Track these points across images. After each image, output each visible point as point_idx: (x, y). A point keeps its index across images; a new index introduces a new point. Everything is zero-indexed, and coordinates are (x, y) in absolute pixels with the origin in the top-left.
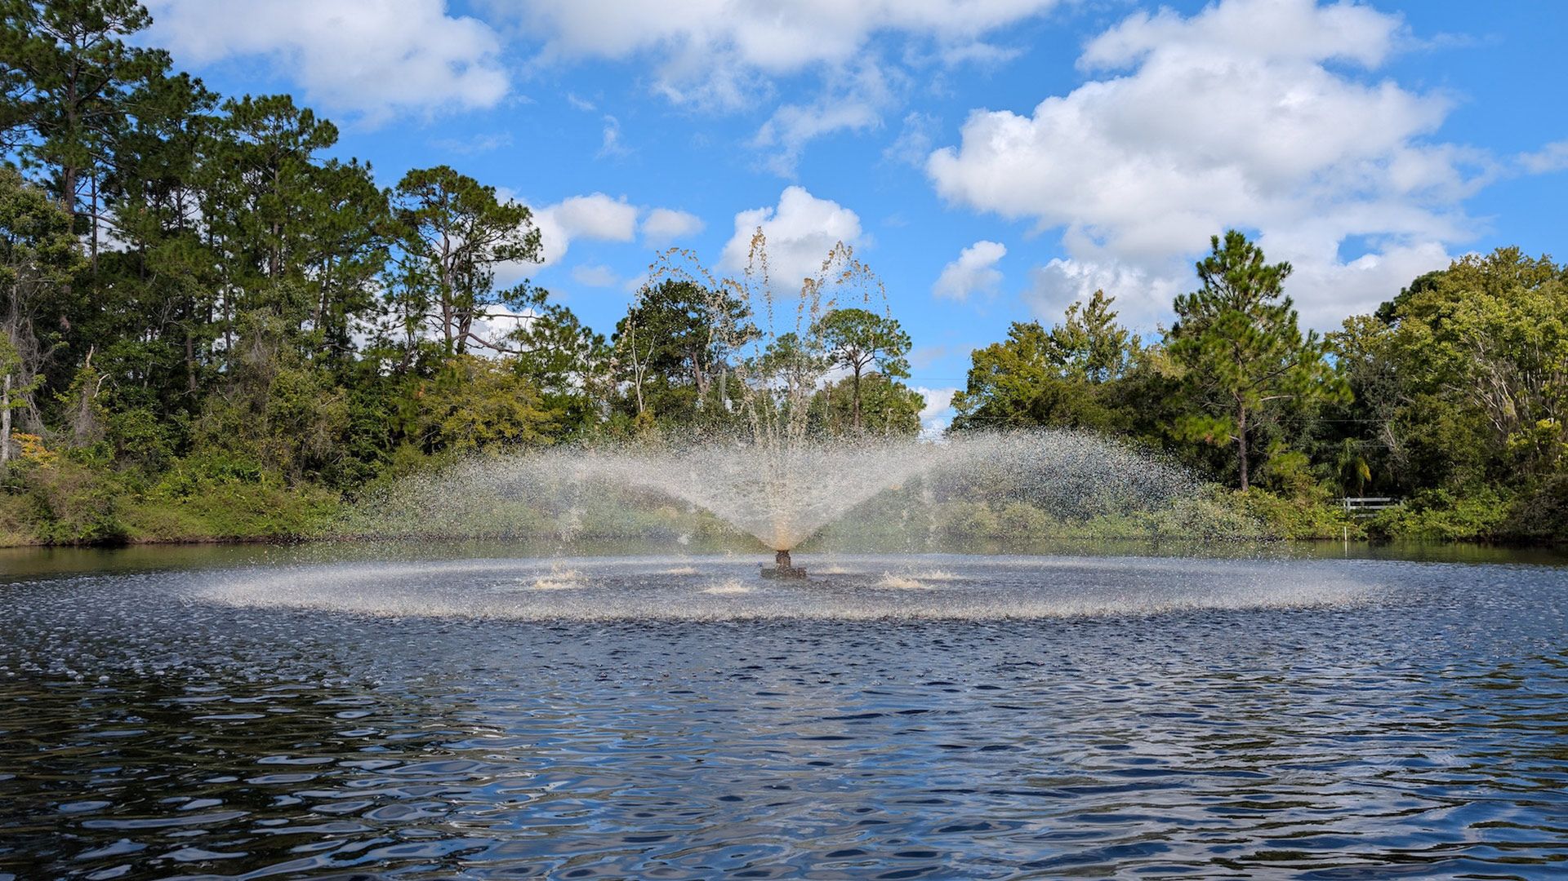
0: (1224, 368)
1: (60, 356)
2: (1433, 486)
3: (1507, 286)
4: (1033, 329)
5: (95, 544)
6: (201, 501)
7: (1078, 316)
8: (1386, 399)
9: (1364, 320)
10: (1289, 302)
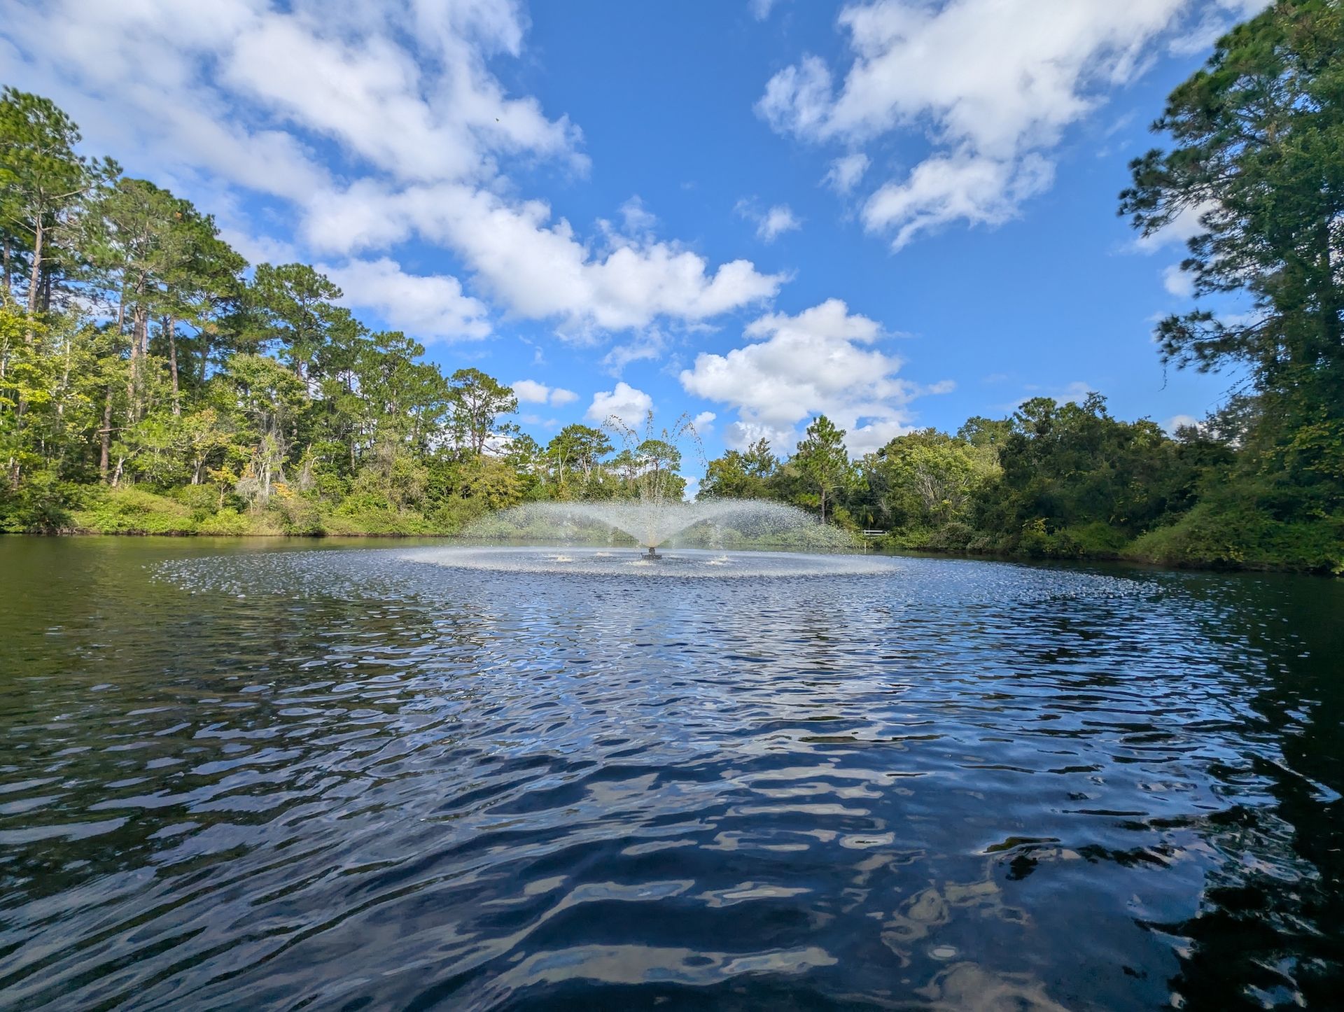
0: (817, 474)
1: (295, 448)
2: (900, 526)
3: (931, 443)
4: (735, 452)
5: (310, 535)
6: (360, 517)
7: (754, 448)
8: (881, 489)
9: (872, 455)
10: (844, 447)
